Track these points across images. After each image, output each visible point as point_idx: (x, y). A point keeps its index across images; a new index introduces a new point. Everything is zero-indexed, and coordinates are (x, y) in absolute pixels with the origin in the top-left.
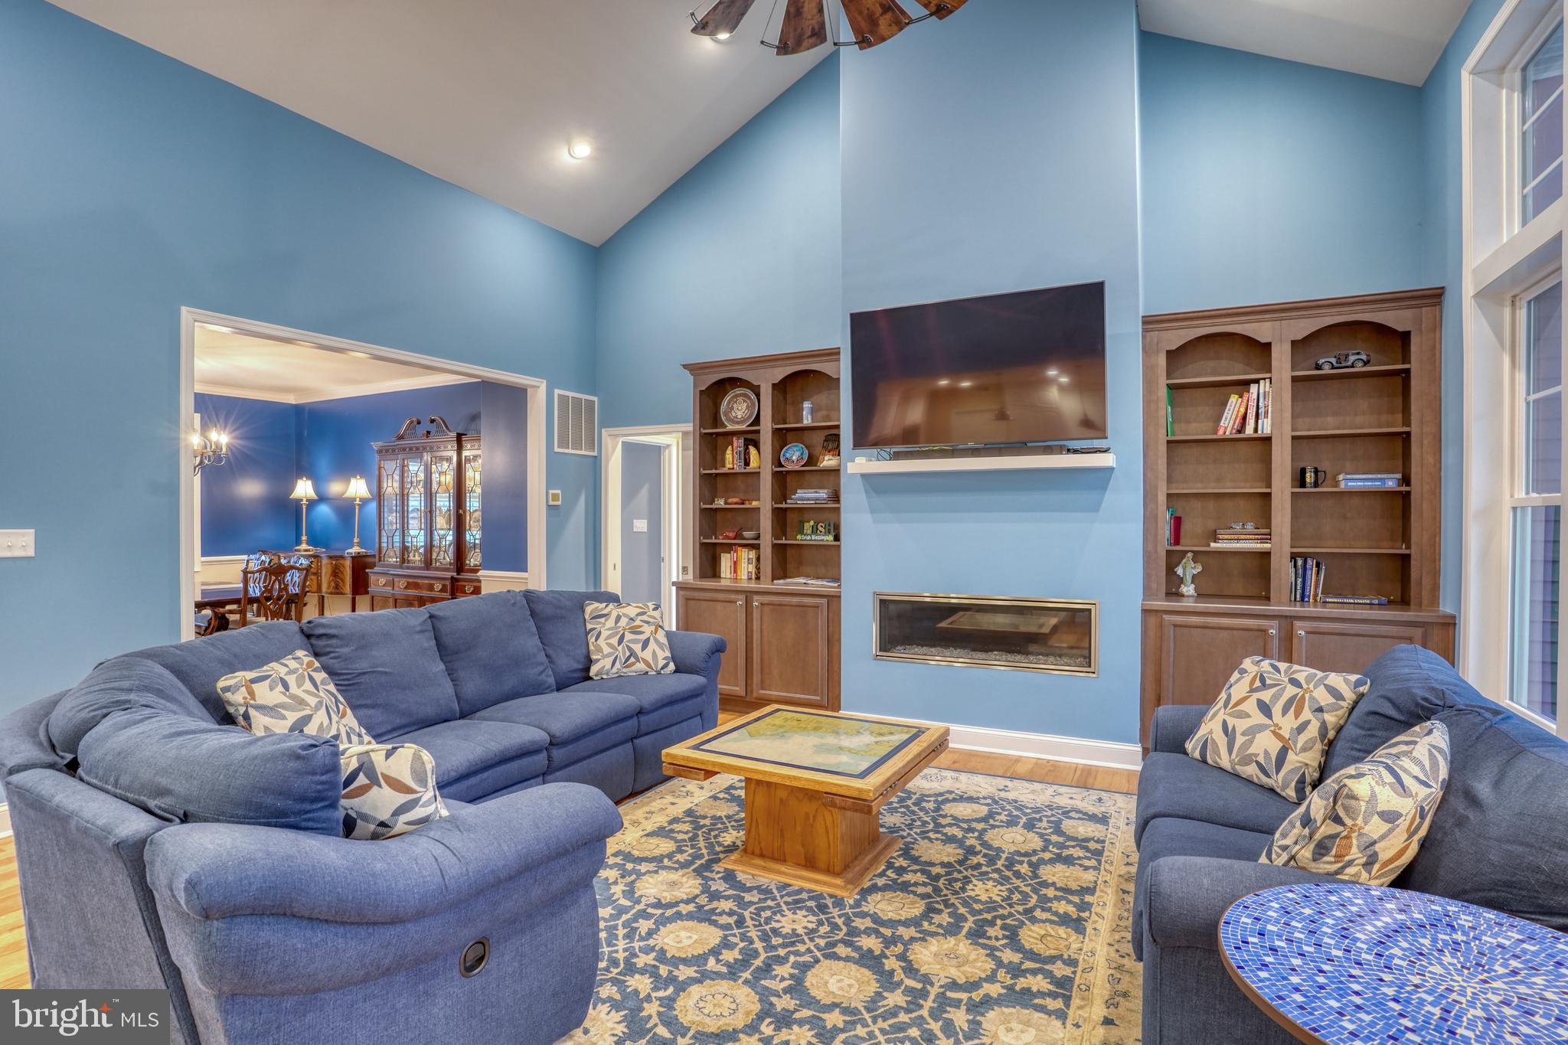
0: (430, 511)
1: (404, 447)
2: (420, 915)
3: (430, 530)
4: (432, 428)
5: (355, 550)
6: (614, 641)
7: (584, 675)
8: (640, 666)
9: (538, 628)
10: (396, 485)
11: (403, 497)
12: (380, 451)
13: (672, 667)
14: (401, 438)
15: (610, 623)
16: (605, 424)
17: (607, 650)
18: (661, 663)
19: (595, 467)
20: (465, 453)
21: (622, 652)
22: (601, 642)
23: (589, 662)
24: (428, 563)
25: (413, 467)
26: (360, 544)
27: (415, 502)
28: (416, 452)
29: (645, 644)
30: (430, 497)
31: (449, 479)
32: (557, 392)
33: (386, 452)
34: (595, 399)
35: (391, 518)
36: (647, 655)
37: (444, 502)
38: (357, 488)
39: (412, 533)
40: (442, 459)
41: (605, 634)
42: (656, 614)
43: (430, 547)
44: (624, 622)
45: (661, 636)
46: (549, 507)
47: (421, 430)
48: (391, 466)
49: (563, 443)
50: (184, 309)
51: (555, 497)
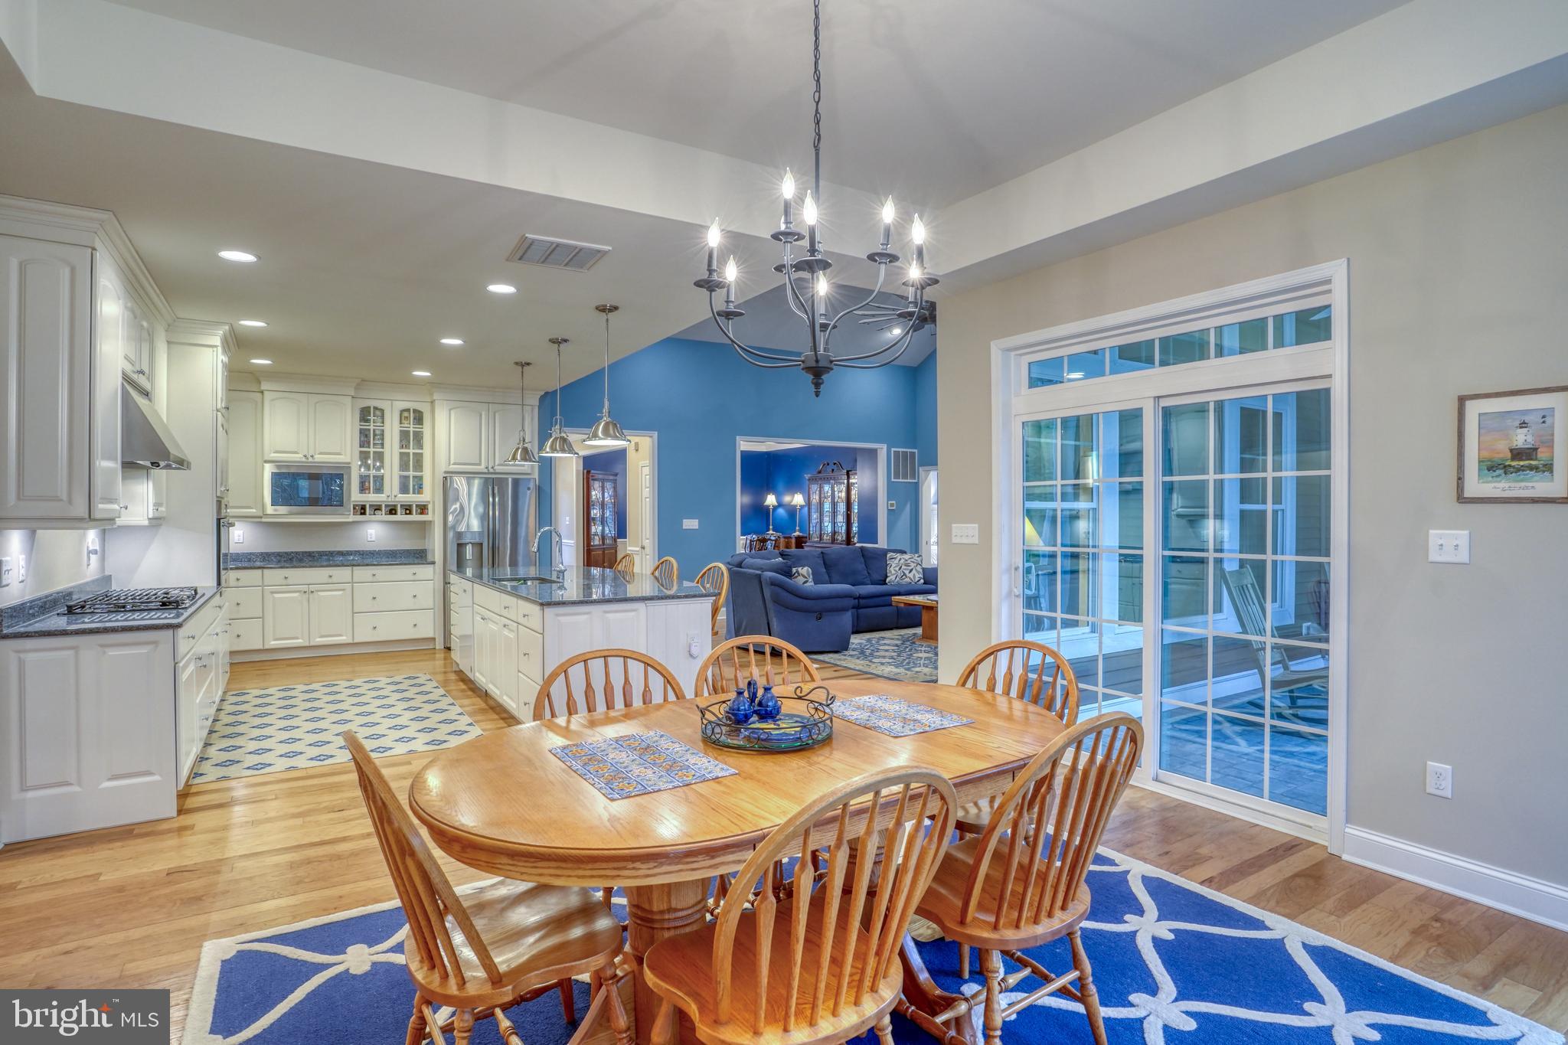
0: (834, 513)
1: (820, 478)
2: (806, 598)
3: (834, 523)
4: (835, 467)
5: (797, 534)
6: (897, 569)
7: (884, 583)
8: (908, 580)
9: (865, 561)
10: (817, 498)
11: (821, 504)
12: (809, 480)
13: (922, 581)
14: (820, 472)
15: (897, 561)
16: (921, 465)
17: (893, 572)
18: (917, 579)
19: (916, 488)
20: (851, 481)
21: (900, 573)
22: (892, 569)
23: (887, 577)
24: (833, 540)
25: (827, 488)
26: (800, 531)
27: (827, 506)
28: (827, 480)
29: (911, 571)
30: (834, 504)
31: (843, 495)
32: (893, 449)
33: (812, 480)
34: (916, 451)
35: (815, 516)
36: (911, 575)
37: (842, 508)
38: (798, 499)
39: (826, 524)
40: (841, 483)
41: (894, 565)
42: (919, 559)
43: (834, 533)
44: (902, 561)
45: (919, 568)
46: (889, 510)
47: (829, 469)
48: (815, 487)
49: (897, 476)
50: (738, 437)
51: (892, 505)
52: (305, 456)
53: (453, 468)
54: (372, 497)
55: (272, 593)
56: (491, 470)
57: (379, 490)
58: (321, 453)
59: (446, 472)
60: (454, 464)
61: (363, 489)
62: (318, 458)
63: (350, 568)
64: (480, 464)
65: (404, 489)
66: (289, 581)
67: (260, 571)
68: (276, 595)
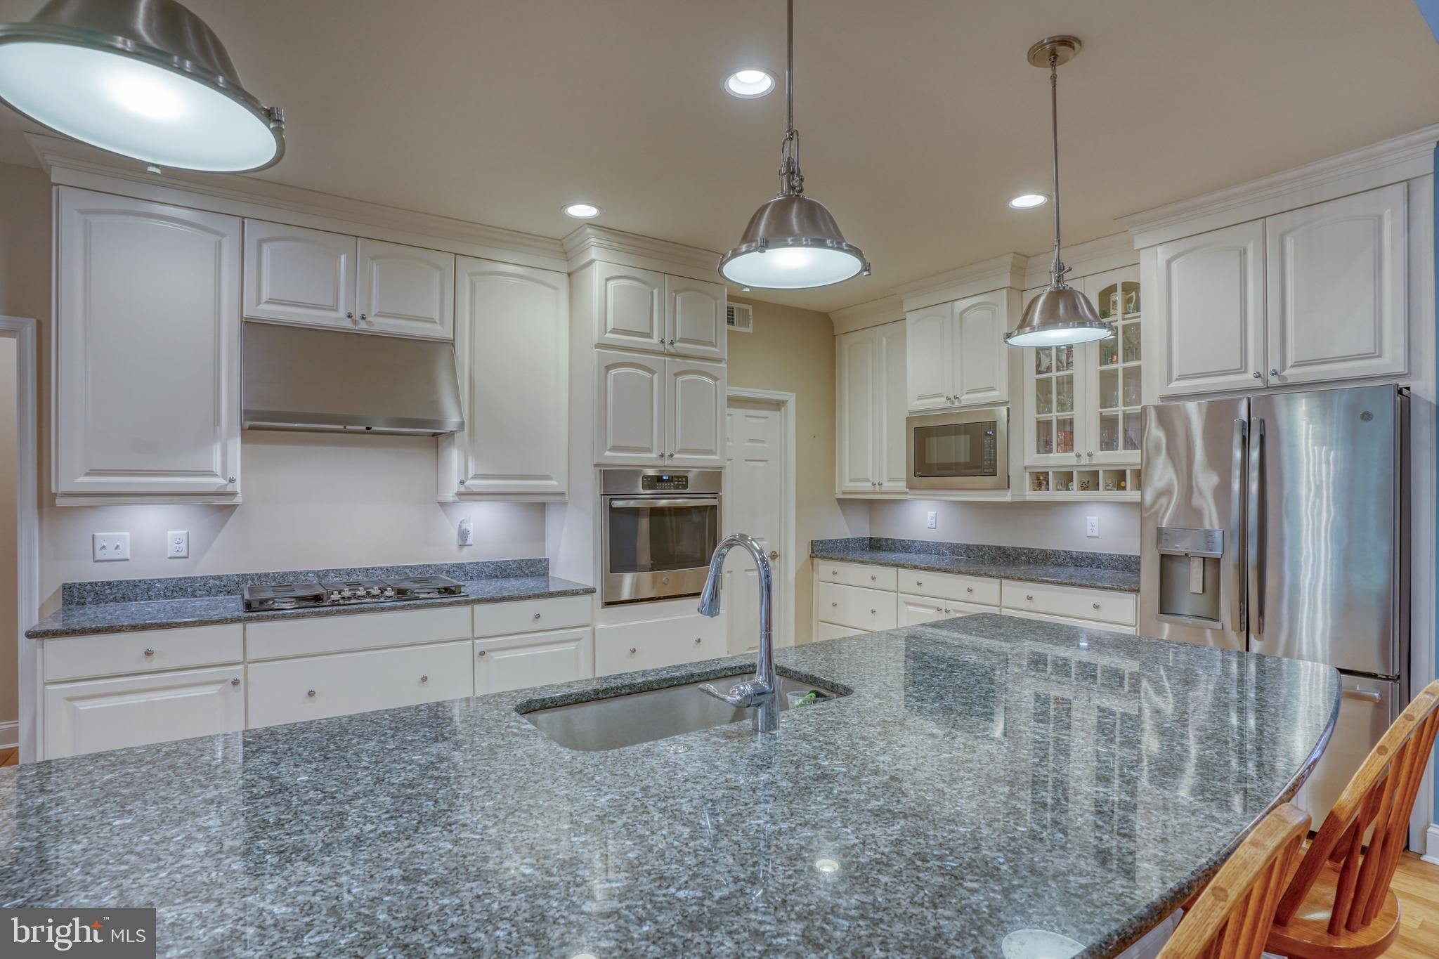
52: (948, 399)
53: (1177, 386)
54: (1057, 459)
55: (907, 603)
56: (1274, 381)
57: (1068, 444)
58: (969, 392)
59: (1163, 398)
60: (1181, 378)
61: (1045, 445)
62: (967, 399)
63: (998, 580)
64: (1243, 370)
65: (1108, 443)
66: (923, 590)
67: (893, 570)
68: (911, 608)
